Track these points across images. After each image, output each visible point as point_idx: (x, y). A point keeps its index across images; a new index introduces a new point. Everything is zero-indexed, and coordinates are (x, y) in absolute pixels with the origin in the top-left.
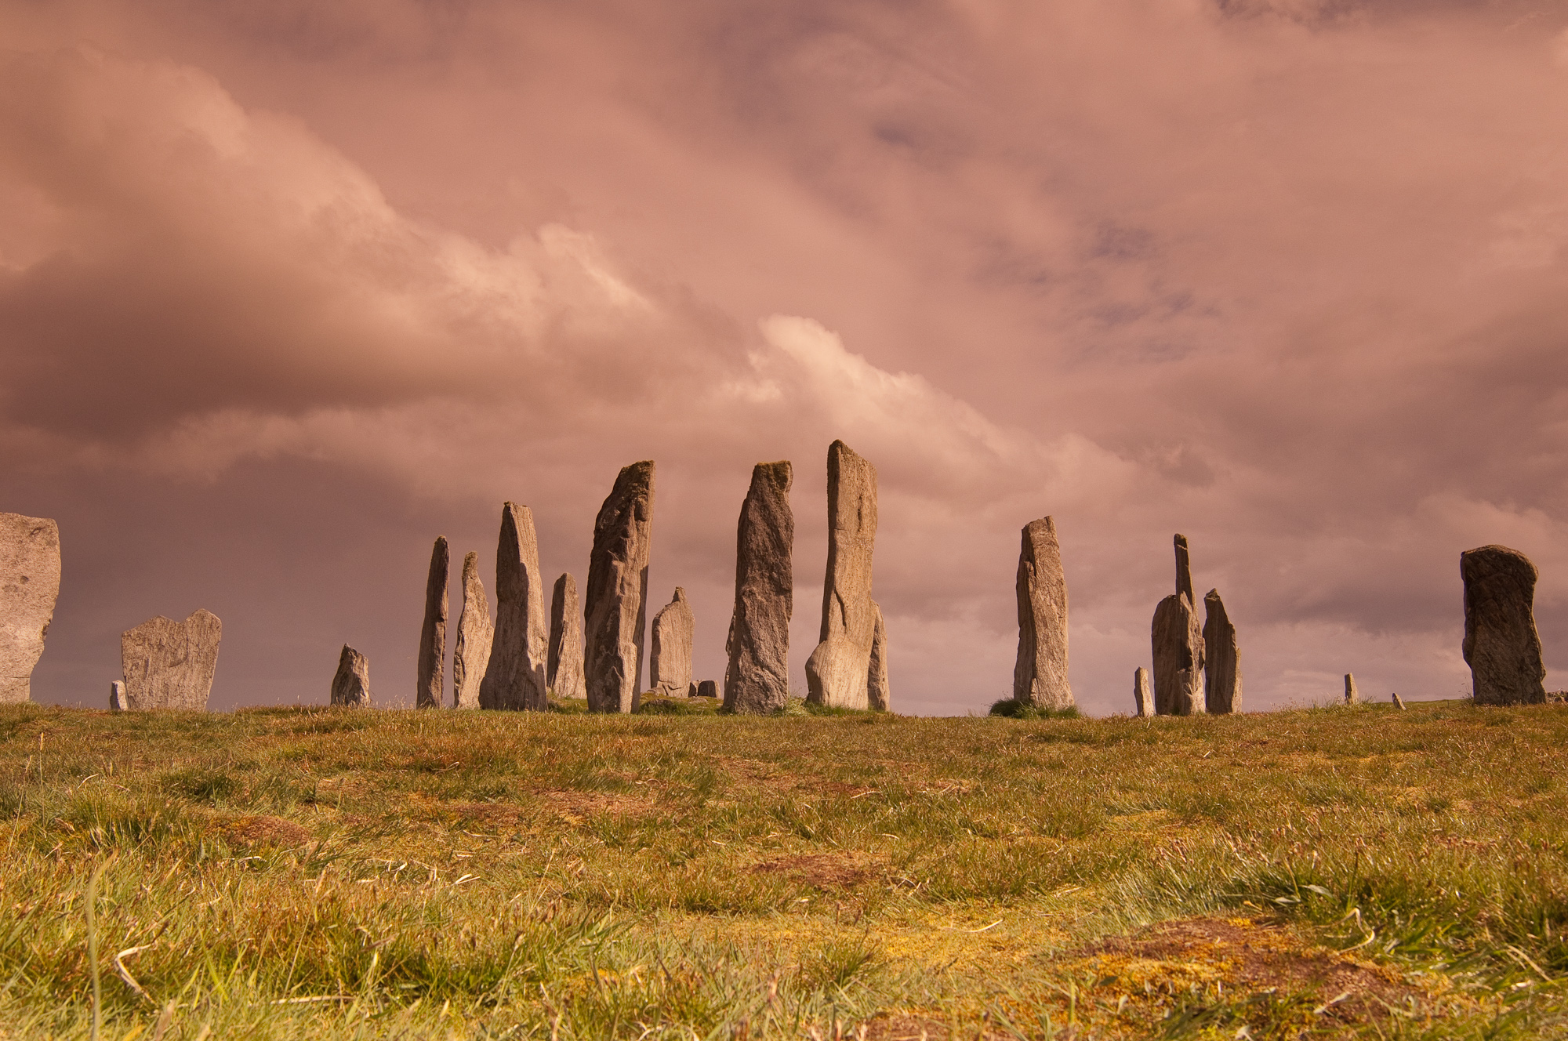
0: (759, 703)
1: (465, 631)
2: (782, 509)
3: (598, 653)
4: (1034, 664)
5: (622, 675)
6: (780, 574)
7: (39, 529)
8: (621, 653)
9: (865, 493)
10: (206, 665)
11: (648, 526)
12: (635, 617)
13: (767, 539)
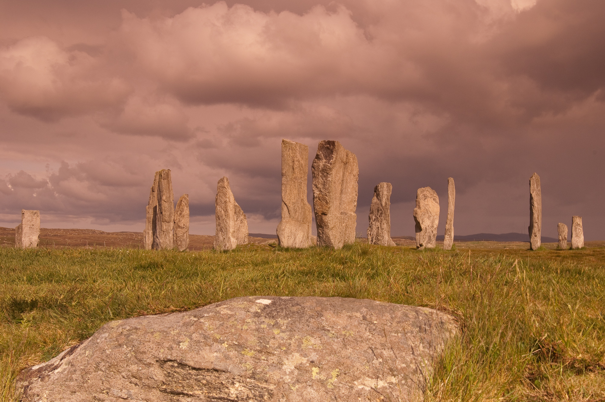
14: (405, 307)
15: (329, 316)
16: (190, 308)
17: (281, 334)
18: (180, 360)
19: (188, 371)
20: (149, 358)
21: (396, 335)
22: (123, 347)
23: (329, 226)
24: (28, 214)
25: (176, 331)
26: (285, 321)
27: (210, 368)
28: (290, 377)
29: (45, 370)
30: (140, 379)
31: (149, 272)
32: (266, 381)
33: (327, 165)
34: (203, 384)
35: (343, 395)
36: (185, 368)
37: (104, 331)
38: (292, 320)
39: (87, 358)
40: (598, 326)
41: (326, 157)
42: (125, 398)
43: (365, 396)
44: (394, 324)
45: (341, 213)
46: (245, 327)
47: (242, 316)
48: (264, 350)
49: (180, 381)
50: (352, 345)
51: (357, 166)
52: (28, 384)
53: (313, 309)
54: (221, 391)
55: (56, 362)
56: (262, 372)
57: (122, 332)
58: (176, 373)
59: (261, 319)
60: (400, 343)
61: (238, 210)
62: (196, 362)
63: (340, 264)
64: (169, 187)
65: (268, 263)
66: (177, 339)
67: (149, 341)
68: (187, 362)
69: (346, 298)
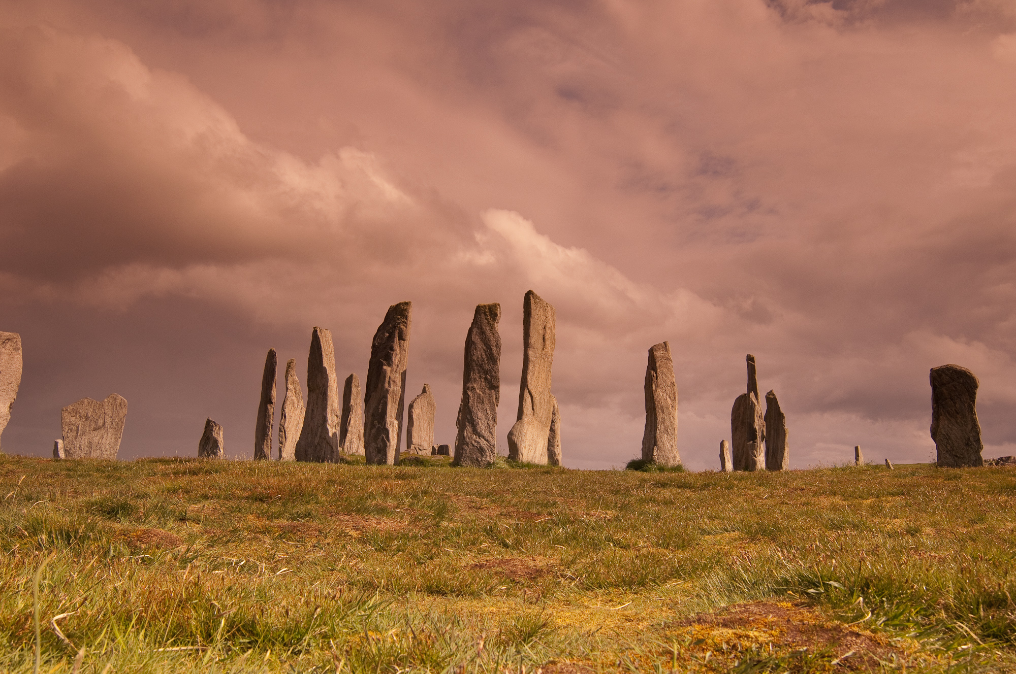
0: (477, 460)
1: (286, 410)
2: (494, 334)
3: (373, 426)
4: (655, 437)
5: (388, 440)
6: (492, 376)
7: (9, 339)
8: (388, 426)
9: (548, 325)
10: (117, 430)
11: (407, 344)
12: (397, 403)
13: (483, 354)
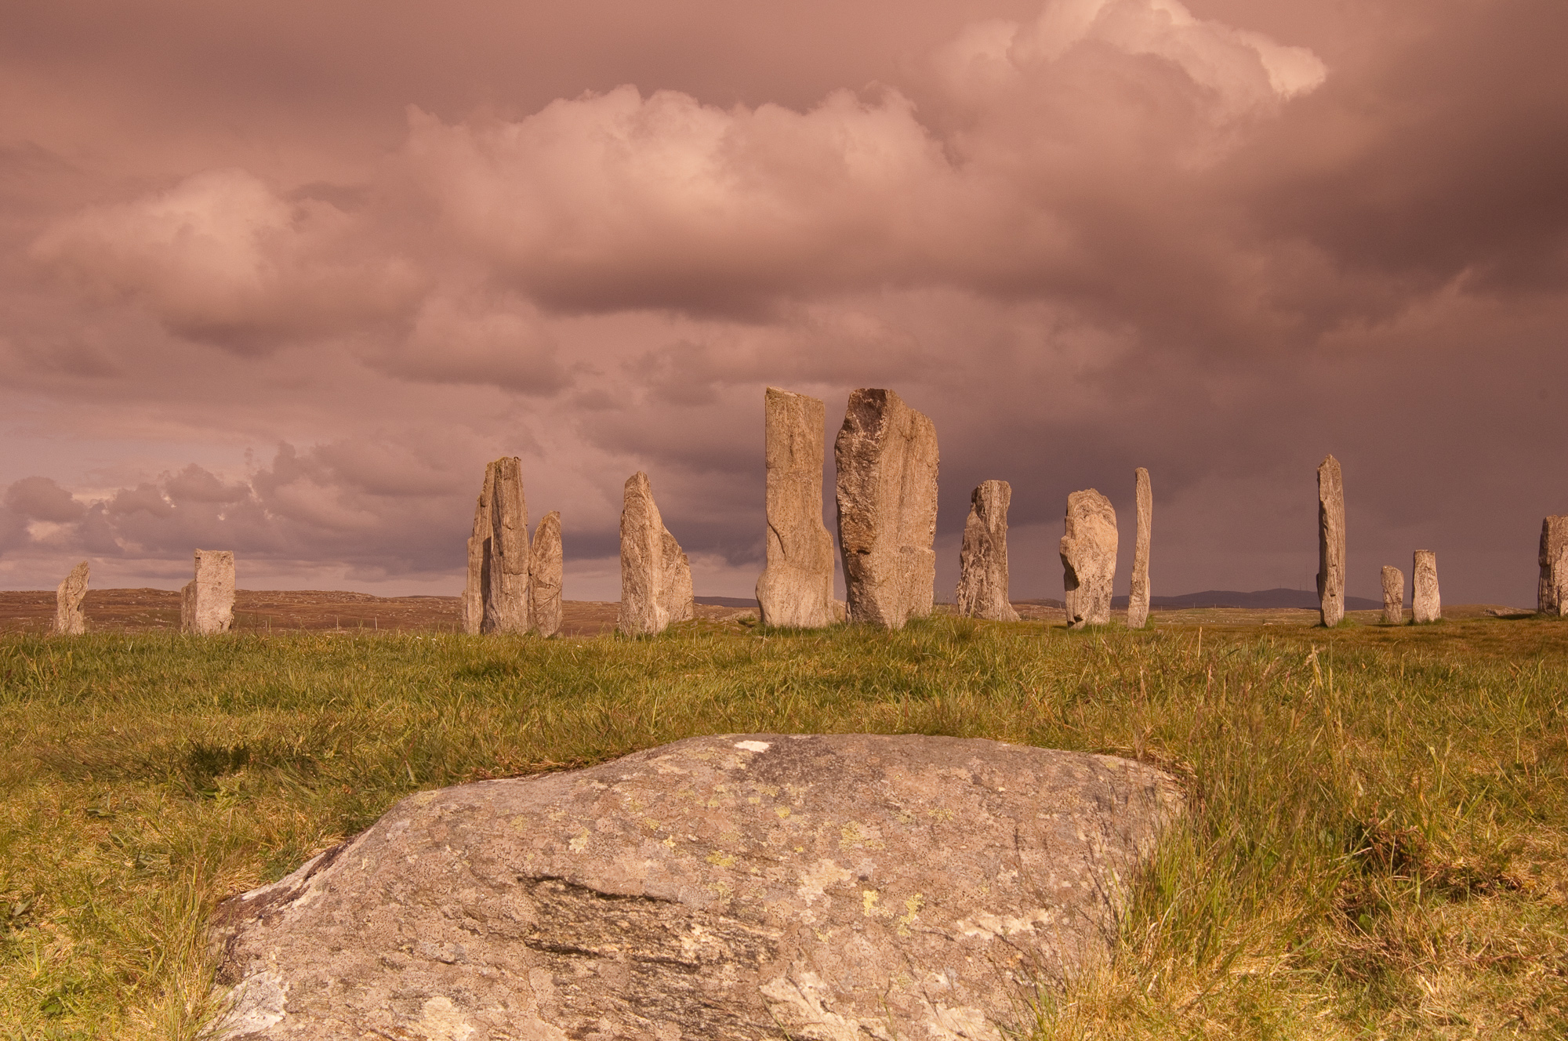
14: (1065, 754)
15: (898, 778)
16: (587, 763)
17: (794, 818)
18: (570, 877)
19: (587, 901)
20: (501, 873)
21: (1048, 817)
22: (445, 850)
23: (874, 578)
24: (208, 559)
25: (560, 814)
26: (801, 789)
27: (637, 893)
28: (815, 913)
29: (271, 902)
30: (483, 919)
31: (488, 684)
32: (762, 922)
33: (869, 444)
34: (622, 929)
35: (933, 951)
36: (582, 894)
37: (401, 814)
38: (817, 787)
39: (365, 875)
40: (1495, 794)
41: (866, 426)
42: (449, 961)
43: (981, 953)
44: (1044, 793)
45: (902, 550)
46: (713, 803)
47: (705, 779)
48: (757, 854)
49: (570, 924)
50: (952, 840)
51: (936, 444)
52: (234, 932)
53: (863, 760)
54: (661, 945)
55: (294, 882)
56: (752, 902)
57: (440, 817)
58: (561, 905)
59: (747, 785)
60: (1057, 836)
61: (669, 545)
62: (607, 880)
63: (910, 661)
64: (517, 497)
65: (750, 663)
66: (563, 831)
67: (502, 836)
68: (587, 882)
69: (935, 737)
